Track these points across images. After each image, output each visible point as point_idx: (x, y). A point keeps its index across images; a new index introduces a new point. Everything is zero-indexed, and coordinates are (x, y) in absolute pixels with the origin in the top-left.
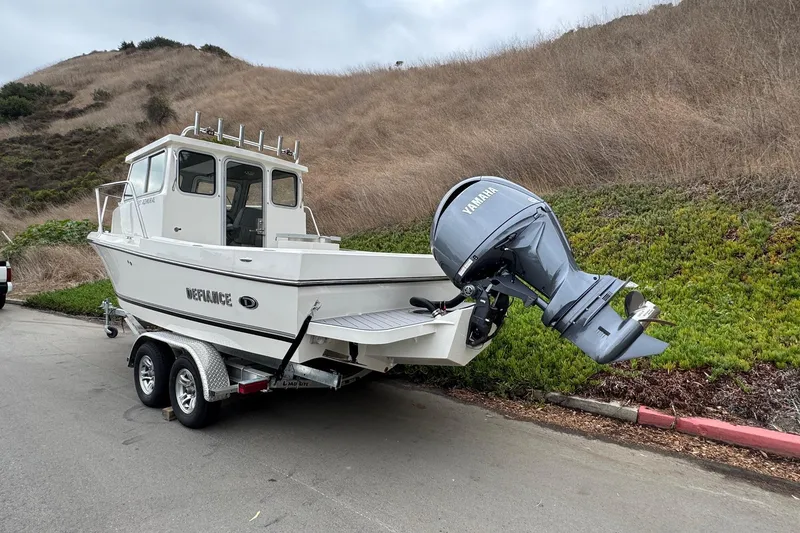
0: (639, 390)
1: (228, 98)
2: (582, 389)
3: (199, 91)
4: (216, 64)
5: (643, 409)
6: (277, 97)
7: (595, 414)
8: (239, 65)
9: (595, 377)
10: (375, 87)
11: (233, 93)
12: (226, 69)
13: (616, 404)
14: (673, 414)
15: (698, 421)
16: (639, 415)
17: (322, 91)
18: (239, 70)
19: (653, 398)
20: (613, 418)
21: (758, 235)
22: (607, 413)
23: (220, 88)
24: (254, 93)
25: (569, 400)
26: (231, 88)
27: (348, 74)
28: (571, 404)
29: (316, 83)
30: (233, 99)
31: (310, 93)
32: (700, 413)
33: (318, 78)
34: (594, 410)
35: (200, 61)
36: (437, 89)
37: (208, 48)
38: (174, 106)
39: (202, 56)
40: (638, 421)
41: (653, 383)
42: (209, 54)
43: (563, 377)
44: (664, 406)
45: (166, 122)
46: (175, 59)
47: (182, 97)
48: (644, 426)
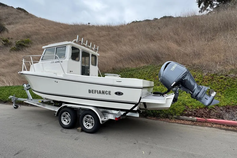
0: (195, 114)
1: (29, 26)
2: (182, 114)
3: (17, 23)
4: (23, 14)
5: (197, 118)
6: (48, 29)
7: (187, 120)
8: (32, 16)
9: (184, 111)
10: (83, 30)
11: (31, 25)
12: (27, 17)
13: (191, 117)
14: (205, 118)
15: (210, 120)
16: (197, 119)
17: (65, 29)
18: (32, 18)
19: (199, 115)
20: (191, 121)
21: (201, 77)
22: (189, 120)
23: (25, 23)
24: (39, 26)
25: (179, 117)
26: (30, 23)
27: (73, 24)
28: (180, 118)
29: (62, 26)
30: (31, 27)
31: (61, 29)
32: (210, 118)
33: (63, 24)
34: (186, 119)
35: (16, 13)
36: (104, 33)
37: (19, 9)
38: (7, 27)
39: (17, 11)
40: (197, 121)
41: (197, 112)
42: (20, 11)
43: (176, 112)
44: (202, 117)
45: (4, 32)
46: (6, 10)
47: (10, 24)
48: (199, 122)
